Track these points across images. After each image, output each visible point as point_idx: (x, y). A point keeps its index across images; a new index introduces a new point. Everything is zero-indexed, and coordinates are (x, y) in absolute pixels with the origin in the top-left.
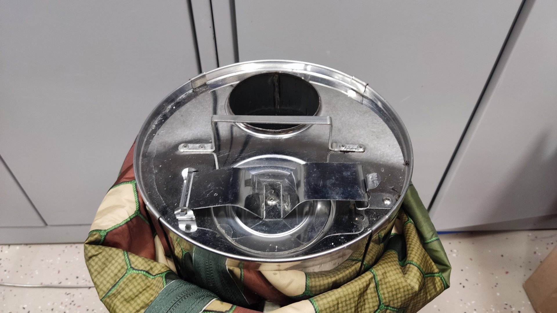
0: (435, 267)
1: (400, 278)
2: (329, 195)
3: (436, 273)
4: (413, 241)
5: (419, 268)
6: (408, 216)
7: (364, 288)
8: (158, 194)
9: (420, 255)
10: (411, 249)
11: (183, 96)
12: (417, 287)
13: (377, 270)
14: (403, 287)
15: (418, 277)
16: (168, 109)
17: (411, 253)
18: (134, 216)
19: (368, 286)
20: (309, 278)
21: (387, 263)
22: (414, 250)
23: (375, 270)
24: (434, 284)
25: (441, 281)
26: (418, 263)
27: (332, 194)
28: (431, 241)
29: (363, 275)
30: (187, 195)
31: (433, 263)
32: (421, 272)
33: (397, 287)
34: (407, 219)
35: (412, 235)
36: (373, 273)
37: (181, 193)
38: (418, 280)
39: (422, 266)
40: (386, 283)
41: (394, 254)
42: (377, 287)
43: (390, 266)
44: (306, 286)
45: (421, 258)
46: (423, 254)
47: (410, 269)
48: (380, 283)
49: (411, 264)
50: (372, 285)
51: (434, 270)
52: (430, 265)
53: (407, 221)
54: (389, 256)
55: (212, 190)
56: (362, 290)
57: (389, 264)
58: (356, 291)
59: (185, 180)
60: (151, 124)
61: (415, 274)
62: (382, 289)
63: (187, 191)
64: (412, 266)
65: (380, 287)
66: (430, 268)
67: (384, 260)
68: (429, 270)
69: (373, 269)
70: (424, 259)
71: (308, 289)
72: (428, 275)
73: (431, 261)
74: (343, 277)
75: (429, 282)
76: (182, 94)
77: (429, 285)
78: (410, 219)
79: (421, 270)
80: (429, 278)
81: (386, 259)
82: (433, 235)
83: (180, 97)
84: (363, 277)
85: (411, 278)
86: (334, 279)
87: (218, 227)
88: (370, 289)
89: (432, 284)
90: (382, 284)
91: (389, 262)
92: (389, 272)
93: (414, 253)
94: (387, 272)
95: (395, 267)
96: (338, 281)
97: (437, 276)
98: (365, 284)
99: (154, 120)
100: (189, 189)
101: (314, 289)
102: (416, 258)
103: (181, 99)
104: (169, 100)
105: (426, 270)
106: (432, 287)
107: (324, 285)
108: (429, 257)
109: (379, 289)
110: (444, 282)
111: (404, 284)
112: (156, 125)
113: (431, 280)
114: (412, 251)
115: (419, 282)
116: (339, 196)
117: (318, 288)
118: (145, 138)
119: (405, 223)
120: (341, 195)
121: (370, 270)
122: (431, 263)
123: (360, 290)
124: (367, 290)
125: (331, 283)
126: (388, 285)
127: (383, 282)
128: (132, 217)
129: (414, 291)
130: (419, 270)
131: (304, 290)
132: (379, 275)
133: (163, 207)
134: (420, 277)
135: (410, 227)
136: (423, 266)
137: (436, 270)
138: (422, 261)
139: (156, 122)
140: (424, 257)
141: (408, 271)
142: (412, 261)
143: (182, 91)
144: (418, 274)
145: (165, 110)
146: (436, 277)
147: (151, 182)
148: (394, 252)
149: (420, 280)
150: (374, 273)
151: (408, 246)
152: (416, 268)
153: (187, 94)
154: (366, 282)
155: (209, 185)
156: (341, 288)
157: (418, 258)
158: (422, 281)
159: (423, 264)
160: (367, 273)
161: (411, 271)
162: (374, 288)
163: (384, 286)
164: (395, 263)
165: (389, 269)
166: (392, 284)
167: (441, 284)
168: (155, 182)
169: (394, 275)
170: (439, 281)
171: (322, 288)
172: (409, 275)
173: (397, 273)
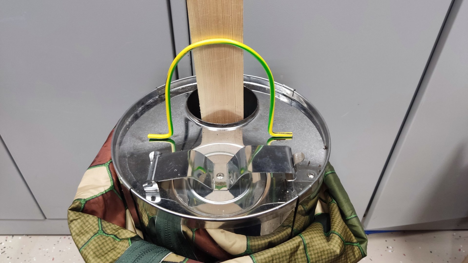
0: (354, 238)
1: (324, 243)
2: (264, 169)
3: (355, 243)
4: (336, 216)
5: (340, 237)
6: (332, 198)
7: (294, 248)
8: (130, 172)
9: (341, 227)
10: (333, 222)
11: (151, 101)
12: (338, 251)
13: (305, 236)
14: (327, 250)
15: (339, 244)
16: (139, 110)
17: (333, 225)
18: (109, 190)
19: (298, 247)
20: (249, 239)
21: (313, 231)
22: (336, 223)
23: (303, 236)
24: (353, 252)
25: (359, 249)
26: (340, 233)
27: (267, 168)
28: (351, 218)
29: (294, 238)
30: (153, 171)
31: (352, 235)
32: (342, 240)
33: (322, 250)
34: (331, 200)
35: (335, 212)
36: (301, 237)
37: (148, 171)
38: (339, 245)
39: (342, 235)
40: (312, 246)
41: (320, 225)
42: (305, 248)
43: (315, 233)
44: (247, 245)
45: (341, 229)
46: (343, 226)
47: (333, 237)
48: (308, 246)
49: (333, 233)
50: (301, 247)
51: (353, 240)
52: (349, 236)
53: (331, 202)
54: (315, 226)
55: (172, 167)
56: (293, 250)
57: (315, 232)
58: (288, 250)
59: (152, 161)
60: (126, 121)
61: (337, 241)
62: (310, 251)
63: (153, 168)
64: (334, 235)
65: (308, 249)
66: (349, 238)
67: (311, 228)
68: (349, 240)
69: (302, 235)
70: (344, 230)
71: (249, 248)
72: (348, 243)
73: (351, 232)
74: (277, 239)
75: (349, 249)
76: (151, 99)
77: (349, 252)
78: (333, 200)
79: (342, 238)
80: (349, 246)
81: (313, 228)
82: (352, 213)
83: (149, 102)
84: (294, 240)
85: (333, 244)
86: (269, 240)
87: (177, 196)
88: (300, 250)
89: (351, 251)
90: (309, 247)
91: (315, 230)
92: (315, 237)
93: (336, 225)
94: (313, 237)
95: (320, 234)
96: (273, 242)
97: (356, 246)
98: (295, 245)
99: (128, 118)
100: (154, 166)
101: (254, 248)
102: (338, 228)
103: (149, 103)
104: (140, 103)
105: (346, 239)
106: (351, 254)
107: (262, 244)
108: (348, 229)
109: (307, 251)
110: (362, 251)
111: (328, 248)
112: (129, 122)
113: (351, 248)
114: (334, 223)
115: (340, 247)
116: (272, 170)
117: (257, 247)
118: (120, 132)
119: (329, 203)
120: (274, 169)
121: (299, 235)
122: (350, 234)
123: (291, 249)
124: (297, 251)
125: (267, 243)
126: (314, 248)
127: (310, 246)
128: (107, 191)
129: (336, 253)
130: (340, 238)
131: (245, 249)
132: (307, 239)
133: (134, 182)
134: (341, 243)
135: (333, 205)
136: (344, 235)
137: (355, 241)
138: (342, 231)
139: (129, 120)
140: (344, 229)
141: (331, 239)
142: (334, 231)
143: (150, 96)
144: (339, 241)
145: (136, 111)
146: (354, 246)
147: (124, 164)
148: (320, 224)
149: (341, 246)
150: (303, 237)
151: (332, 220)
152: (338, 236)
153: (154, 99)
154: (296, 243)
155: (171, 164)
156: (276, 247)
157: (340, 229)
158: (342, 246)
159: (343, 234)
160: (297, 237)
161: (334, 239)
162: (303, 249)
163: (311, 249)
164: (320, 231)
165: (315, 235)
166: (317, 247)
167: (359, 252)
168: (127, 164)
169: (319, 240)
170: (358, 250)
171: (260, 247)
172: (332, 242)
173: (322, 239)
